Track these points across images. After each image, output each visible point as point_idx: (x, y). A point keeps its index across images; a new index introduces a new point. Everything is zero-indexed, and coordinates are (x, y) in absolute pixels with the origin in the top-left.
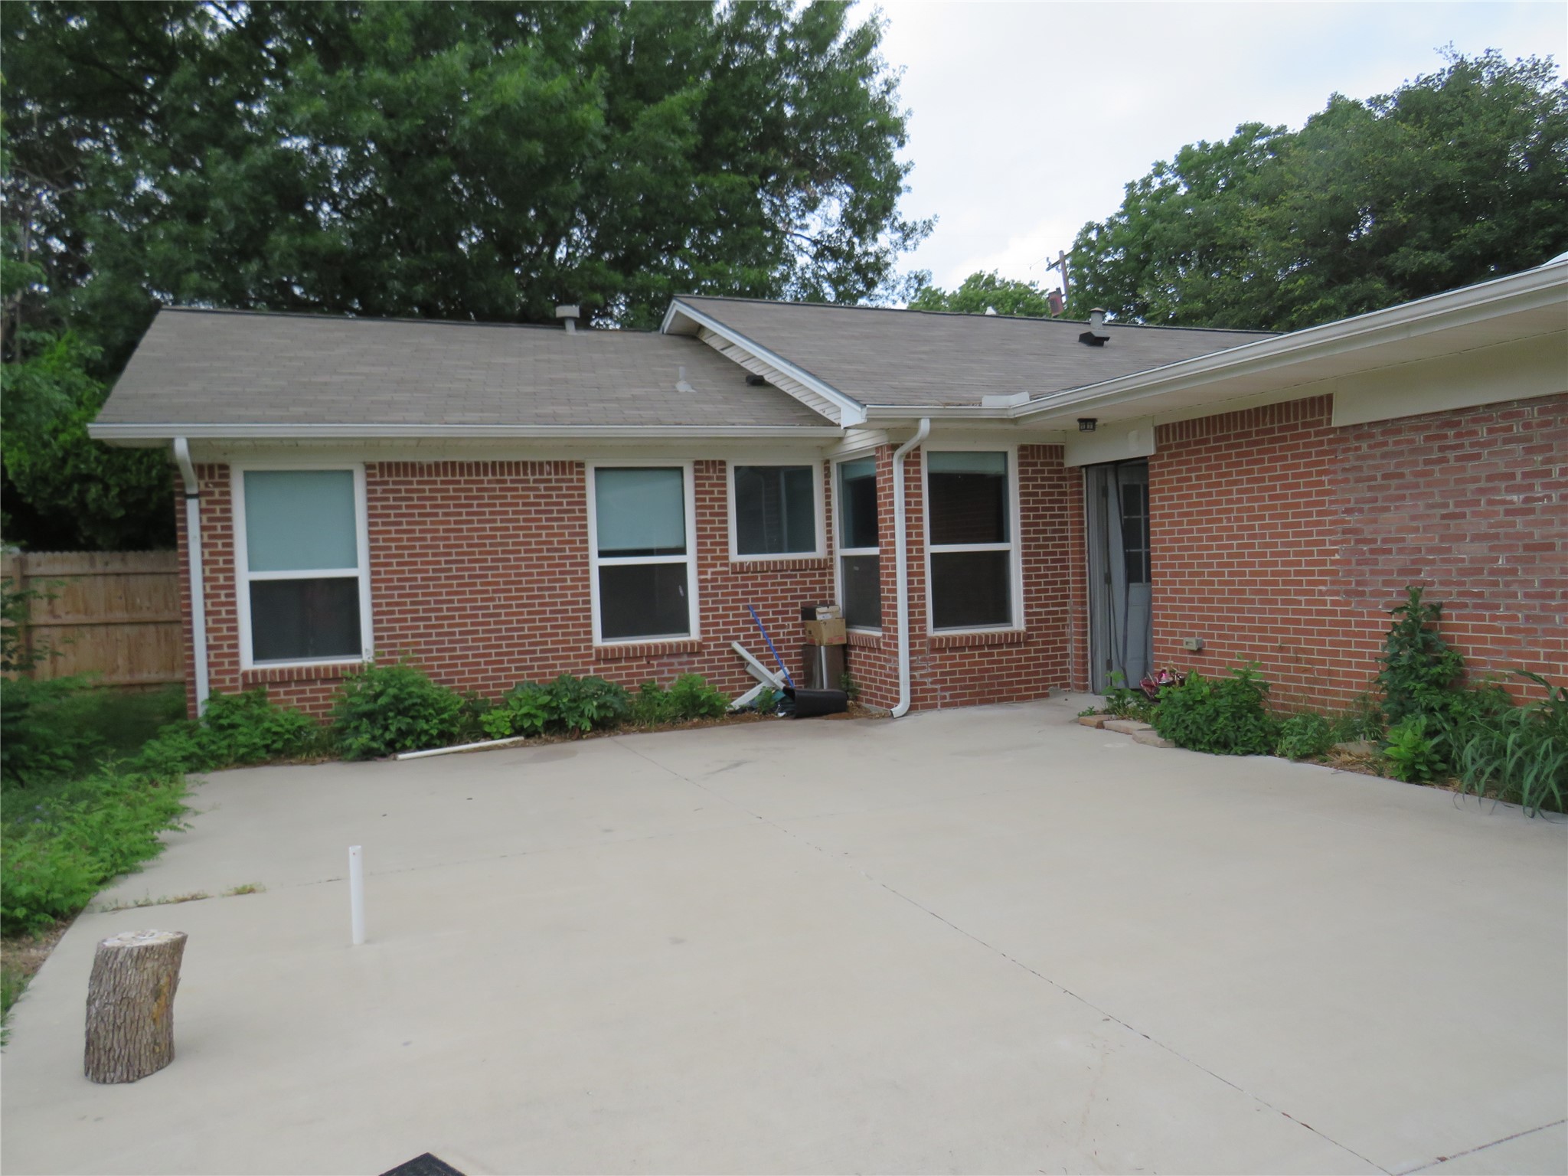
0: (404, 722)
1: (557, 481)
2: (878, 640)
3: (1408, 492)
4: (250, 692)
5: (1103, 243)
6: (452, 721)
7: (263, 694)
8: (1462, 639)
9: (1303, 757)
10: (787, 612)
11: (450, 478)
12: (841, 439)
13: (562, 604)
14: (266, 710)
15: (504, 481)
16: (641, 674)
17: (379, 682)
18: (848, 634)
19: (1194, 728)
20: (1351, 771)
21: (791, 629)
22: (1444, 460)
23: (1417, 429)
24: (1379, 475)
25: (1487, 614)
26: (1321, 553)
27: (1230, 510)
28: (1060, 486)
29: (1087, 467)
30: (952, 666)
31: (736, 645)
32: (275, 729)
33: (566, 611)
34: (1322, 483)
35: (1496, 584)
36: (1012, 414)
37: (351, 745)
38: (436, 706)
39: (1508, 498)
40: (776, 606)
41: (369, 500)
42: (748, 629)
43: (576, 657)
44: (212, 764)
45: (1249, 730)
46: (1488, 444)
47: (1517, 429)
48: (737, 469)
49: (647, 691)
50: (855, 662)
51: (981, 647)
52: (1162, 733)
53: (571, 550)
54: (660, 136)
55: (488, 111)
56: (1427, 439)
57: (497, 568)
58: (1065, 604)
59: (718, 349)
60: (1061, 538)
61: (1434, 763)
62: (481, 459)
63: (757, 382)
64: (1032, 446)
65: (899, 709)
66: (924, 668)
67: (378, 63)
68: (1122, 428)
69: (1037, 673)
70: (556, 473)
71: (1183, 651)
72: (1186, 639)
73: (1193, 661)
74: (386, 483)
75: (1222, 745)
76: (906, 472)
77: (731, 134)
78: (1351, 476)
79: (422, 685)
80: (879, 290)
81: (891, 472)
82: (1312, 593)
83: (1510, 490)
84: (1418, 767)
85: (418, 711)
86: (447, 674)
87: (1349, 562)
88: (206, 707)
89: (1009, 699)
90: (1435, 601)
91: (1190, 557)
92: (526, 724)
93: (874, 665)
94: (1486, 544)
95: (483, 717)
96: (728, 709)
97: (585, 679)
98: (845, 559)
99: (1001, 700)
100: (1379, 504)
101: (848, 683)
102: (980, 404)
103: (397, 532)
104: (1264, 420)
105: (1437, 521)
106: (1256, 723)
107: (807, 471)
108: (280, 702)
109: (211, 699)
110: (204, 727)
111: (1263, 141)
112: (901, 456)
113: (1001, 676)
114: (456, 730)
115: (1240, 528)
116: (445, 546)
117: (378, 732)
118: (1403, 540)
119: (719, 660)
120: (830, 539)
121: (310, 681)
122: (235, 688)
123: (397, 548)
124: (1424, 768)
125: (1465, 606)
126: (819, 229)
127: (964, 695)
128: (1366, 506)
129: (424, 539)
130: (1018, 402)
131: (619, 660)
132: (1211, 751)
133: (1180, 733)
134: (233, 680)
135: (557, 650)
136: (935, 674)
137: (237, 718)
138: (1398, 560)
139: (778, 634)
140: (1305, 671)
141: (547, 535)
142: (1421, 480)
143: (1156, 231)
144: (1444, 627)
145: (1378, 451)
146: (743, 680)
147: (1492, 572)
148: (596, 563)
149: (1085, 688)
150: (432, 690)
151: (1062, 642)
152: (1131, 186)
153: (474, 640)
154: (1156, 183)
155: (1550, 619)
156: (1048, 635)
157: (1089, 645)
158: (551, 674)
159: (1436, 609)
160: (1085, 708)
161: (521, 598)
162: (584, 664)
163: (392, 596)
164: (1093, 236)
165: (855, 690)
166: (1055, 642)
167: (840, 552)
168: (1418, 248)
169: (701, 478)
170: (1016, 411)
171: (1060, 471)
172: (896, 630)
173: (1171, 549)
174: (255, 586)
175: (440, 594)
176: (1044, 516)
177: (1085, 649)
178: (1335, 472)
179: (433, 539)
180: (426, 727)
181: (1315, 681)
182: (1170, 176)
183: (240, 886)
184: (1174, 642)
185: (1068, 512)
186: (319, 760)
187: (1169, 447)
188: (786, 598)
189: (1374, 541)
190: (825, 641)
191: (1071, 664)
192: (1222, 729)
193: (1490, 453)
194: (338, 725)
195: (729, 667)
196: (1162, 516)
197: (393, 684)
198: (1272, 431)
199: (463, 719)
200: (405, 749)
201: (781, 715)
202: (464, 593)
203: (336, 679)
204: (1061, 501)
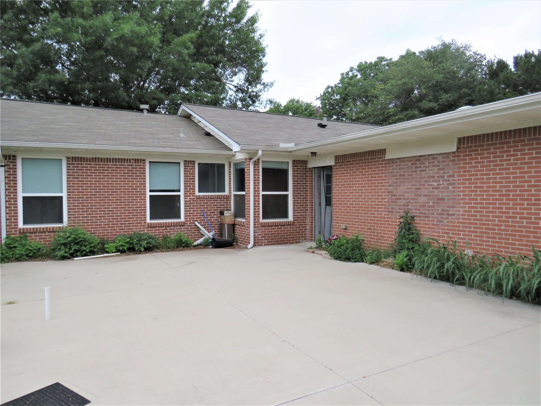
0: (77, 247)
1: (135, 165)
2: (244, 223)
3: (406, 181)
4: (22, 235)
5: (333, 93)
6: (94, 247)
7: (27, 237)
8: (420, 227)
9: (372, 263)
10: (215, 213)
11: (97, 163)
12: (234, 155)
13: (136, 208)
14: (27, 242)
15: (117, 165)
16: (163, 232)
17: (69, 233)
18: (234, 220)
19: (339, 253)
20: (385, 267)
21: (216, 218)
22: (416, 171)
23: (409, 161)
24: (398, 175)
25: (427, 219)
26: (381, 199)
27: (356, 184)
28: (306, 174)
29: (314, 168)
30: (268, 232)
31: (196, 223)
32: (30, 248)
33: (137, 210)
34: (382, 177)
35: (429, 210)
36: (289, 150)
37: (57, 255)
38: (89, 242)
39: (433, 184)
40: (211, 210)
41: (68, 169)
42: (201, 218)
43: (140, 226)
44: (6, 260)
45: (356, 254)
46: (428, 167)
47: (436, 163)
48: (199, 164)
49: (165, 238)
50: (237, 230)
51: (278, 226)
52: (331, 255)
53: (140, 189)
54: (180, 49)
55: (117, 36)
56: (412, 164)
57: (113, 195)
58: (306, 212)
59: (196, 122)
60: (305, 191)
61: (408, 265)
62: (108, 157)
63: (208, 134)
64: (297, 160)
65: (250, 246)
66: (259, 232)
67: (80, 16)
68: (325, 155)
69: (296, 235)
70: (135, 163)
71: (341, 229)
72: (342, 225)
73: (344, 232)
74: (74, 164)
75: (348, 259)
76: (254, 167)
77: (206, 49)
78: (390, 175)
79: (84, 234)
80: (257, 104)
81: (249, 167)
82: (378, 211)
83: (434, 181)
84: (403, 266)
85: (82, 243)
86: (94, 231)
87: (389, 202)
88: (5, 240)
89: (287, 243)
90: (413, 215)
91: (344, 198)
92: (121, 248)
93: (242, 231)
94: (427, 198)
95: (106, 246)
96: (193, 245)
97: (143, 233)
98: (235, 195)
99: (284, 243)
100: (398, 184)
101: (234, 237)
102: (279, 146)
103: (77, 181)
104: (366, 155)
105: (414, 190)
106: (359, 252)
107: (223, 166)
108: (32, 239)
109: (7, 238)
110: (4, 247)
111: (385, 63)
112: (253, 162)
113: (284, 236)
114: (96, 250)
115: (359, 190)
116: (95, 187)
117: (67, 250)
118: (404, 195)
119: (191, 228)
120: (230, 188)
121: (44, 232)
122: (16, 234)
123: (77, 187)
124: (405, 267)
125: (421, 217)
126: (237, 82)
127: (272, 241)
128: (395, 184)
129: (87, 184)
130: (291, 146)
131: (156, 227)
132: (345, 261)
133: (336, 255)
134: (15, 231)
135: (134, 223)
136: (262, 234)
137: (16, 245)
138: (403, 202)
139: (211, 220)
140: (376, 236)
141: (131, 184)
142: (410, 177)
143: (350, 90)
144: (415, 223)
145: (398, 167)
146: (199, 235)
147: (429, 206)
148: (148, 194)
149: (312, 240)
150: (88, 236)
151: (305, 225)
152: (342, 74)
153: (104, 219)
154: (351, 74)
155: (443, 222)
156: (300, 222)
157: (313, 226)
158: (131, 231)
159: (413, 217)
160: (309, 247)
161: (122, 205)
162: (143, 228)
163: (75, 203)
164: (330, 90)
165: (236, 239)
166: (303, 225)
167: (233, 193)
168: (429, 101)
169: (187, 166)
170: (291, 149)
171: (306, 169)
172: (250, 220)
173: (338, 196)
174: (24, 198)
175: (93, 203)
176: (300, 183)
177: (312, 227)
178: (386, 173)
179: (90, 184)
180: (85, 249)
181: (379, 239)
182: (355, 72)
183: (9, 301)
184: (339, 226)
185: (308, 182)
186: (46, 259)
187: (339, 163)
188: (214, 208)
189: (396, 195)
190: (227, 222)
191: (308, 232)
192: (348, 254)
193: (428, 170)
194: (53, 247)
195: (194, 230)
196: (336, 185)
197: (73, 234)
198: (368, 159)
199: (99, 246)
200: (77, 256)
201: (210, 247)
202: (101, 203)
203: (54, 232)
204: (306, 179)
